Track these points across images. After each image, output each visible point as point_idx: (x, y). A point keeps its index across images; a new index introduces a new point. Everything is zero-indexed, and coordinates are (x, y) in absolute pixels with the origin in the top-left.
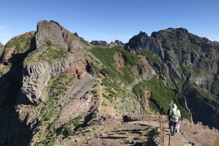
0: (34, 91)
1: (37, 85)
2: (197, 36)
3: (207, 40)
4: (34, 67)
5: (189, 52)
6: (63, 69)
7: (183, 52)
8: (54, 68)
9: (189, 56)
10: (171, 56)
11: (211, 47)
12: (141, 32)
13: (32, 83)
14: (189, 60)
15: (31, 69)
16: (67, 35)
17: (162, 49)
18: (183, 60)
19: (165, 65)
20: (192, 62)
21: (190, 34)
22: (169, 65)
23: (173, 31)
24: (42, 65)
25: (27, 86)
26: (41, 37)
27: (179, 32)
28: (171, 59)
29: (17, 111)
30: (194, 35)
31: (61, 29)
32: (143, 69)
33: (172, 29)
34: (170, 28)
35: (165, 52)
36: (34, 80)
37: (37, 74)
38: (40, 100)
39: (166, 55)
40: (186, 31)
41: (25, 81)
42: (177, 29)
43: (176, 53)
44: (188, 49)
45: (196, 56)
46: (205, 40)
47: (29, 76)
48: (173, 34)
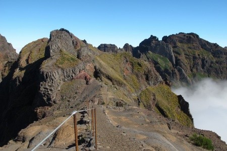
0: (49, 94)
1: (52, 89)
2: (207, 42)
3: (218, 45)
4: (49, 74)
5: (200, 58)
6: (73, 75)
7: (195, 58)
8: (66, 74)
9: (200, 62)
10: (182, 61)
11: (221, 53)
12: (152, 36)
13: (48, 87)
14: (200, 66)
15: (46, 75)
16: (76, 42)
17: (173, 54)
18: (193, 66)
19: (176, 71)
20: (203, 68)
21: (201, 39)
22: (180, 71)
23: (184, 35)
24: (56, 72)
25: (44, 90)
26: (54, 46)
27: (190, 37)
28: (182, 64)
29: (35, 111)
30: (205, 41)
31: (71, 37)
32: (149, 75)
33: (183, 33)
34: (181, 33)
35: (176, 58)
36: (50, 85)
37: (52, 80)
38: (54, 102)
39: (177, 60)
40: (197, 36)
41: (42, 85)
42: (188, 34)
43: (186, 58)
44: (199, 55)
45: (207, 61)
46: (216, 45)
47: (45, 82)
48: (184, 39)
